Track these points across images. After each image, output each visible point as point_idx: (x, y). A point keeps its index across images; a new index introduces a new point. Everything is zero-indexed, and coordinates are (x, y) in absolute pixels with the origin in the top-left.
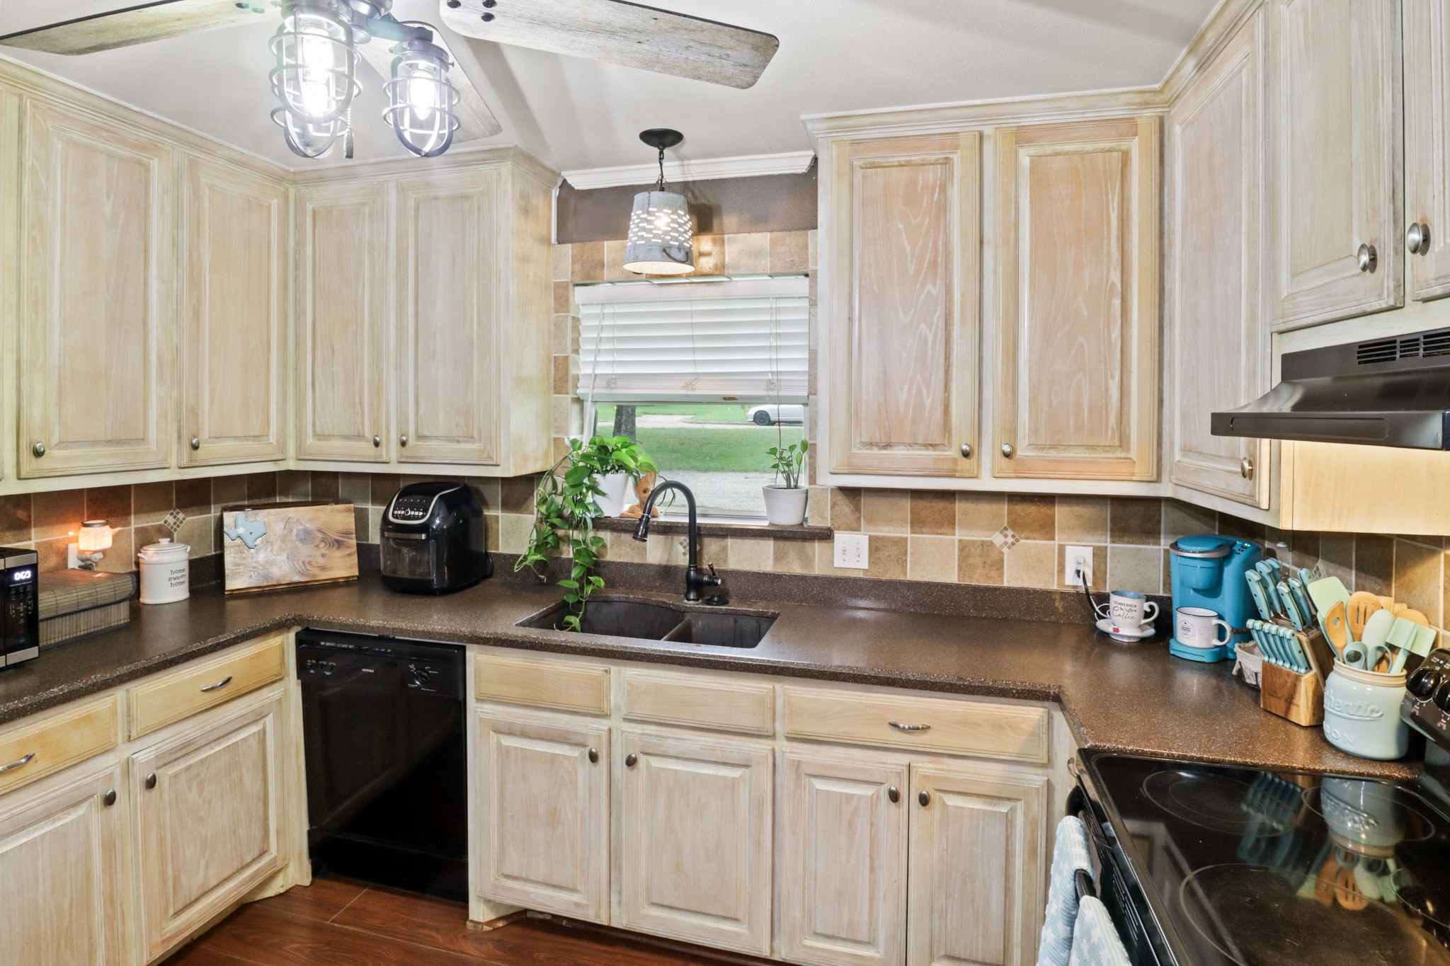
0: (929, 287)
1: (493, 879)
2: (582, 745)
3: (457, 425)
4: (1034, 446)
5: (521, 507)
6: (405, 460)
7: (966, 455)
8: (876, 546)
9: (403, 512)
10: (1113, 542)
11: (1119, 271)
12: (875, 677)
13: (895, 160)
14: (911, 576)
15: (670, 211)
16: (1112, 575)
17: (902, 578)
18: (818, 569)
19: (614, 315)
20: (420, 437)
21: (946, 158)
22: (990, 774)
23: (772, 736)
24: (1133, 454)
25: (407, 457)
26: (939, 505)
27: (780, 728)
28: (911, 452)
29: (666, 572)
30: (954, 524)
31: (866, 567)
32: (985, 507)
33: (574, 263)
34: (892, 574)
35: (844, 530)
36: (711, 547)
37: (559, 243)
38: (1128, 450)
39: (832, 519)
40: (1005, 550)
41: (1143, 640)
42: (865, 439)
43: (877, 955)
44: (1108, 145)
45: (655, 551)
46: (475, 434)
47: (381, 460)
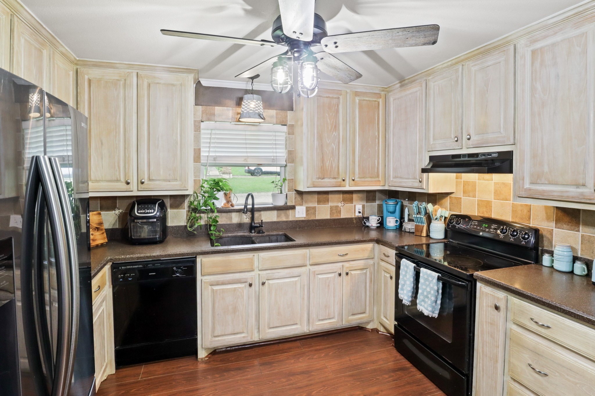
0: (334, 133)
1: (210, 339)
2: (246, 282)
3: (170, 175)
4: (359, 178)
5: (179, 207)
6: (143, 190)
7: (344, 180)
8: (308, 210)
9: (143, 211)
10: (366, 203)
11: (377, 132)
12: (335, 242)
13: (325, 95)
14: (318, 218)
15: (256, 101)
16: (366, 212)
17: (315, 219)
18: (291, 219)
19: (215, 134)
20: (150, 180)
21: (338, 97)
22: (361, 263)
24: (380, 179)
25: (144, 188)
26: (325, 196)
28: (329, 180)
29: (240, 226)
30: (329, 201)
31: (305, 216)
32: (337, 196)
33: (202, 113)
34: (312, 218)
35: (298, 205)
36: (256, 214)
37: (196, 105)
38: (379, 178)
39: (295, 202)
40: (342, 208)
41: (377, 227)
42: (317, 177)
43: (335, 321)
44: (375, 99)
45: (235, 219)
46: (178, 179)
47: (130, 190)
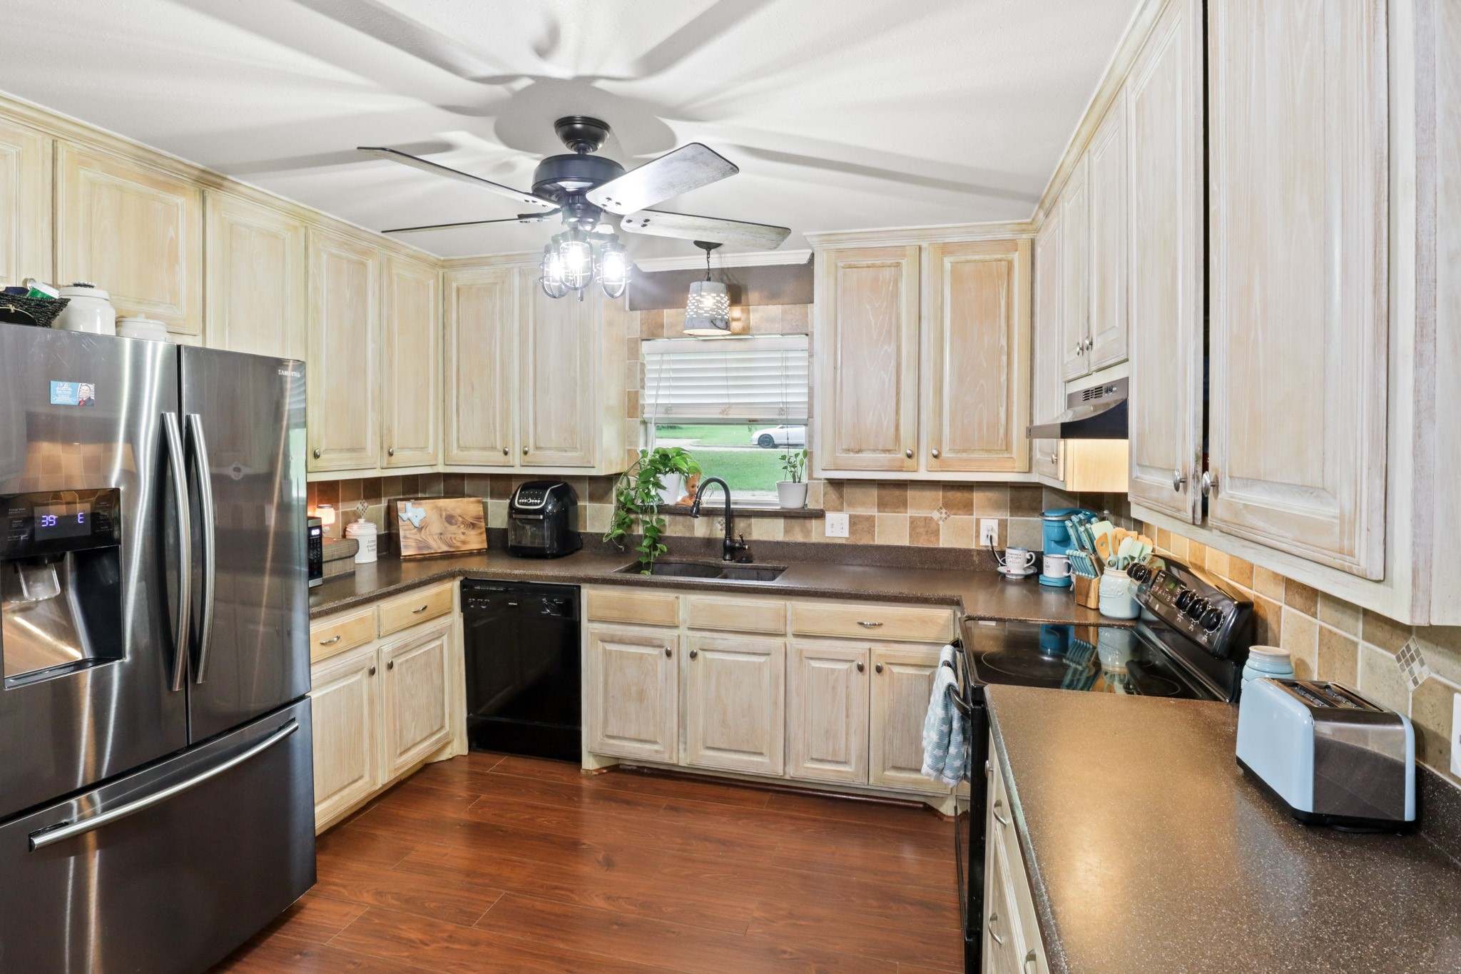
1: (599, 740)
2: (661, 646)
3: (565, 440)
4: (952, 450)
5: (603, 499)
6: (527, 464)
7: (909, 456)
8: (854, 521)
9: (526, 501)
10: (1011, 516)
11: (1006, 339)
13: (863, 263)
14: (878, 541)
15: (715, 295)
16: (1010, 538)
17: (871, 543)
18: (815, 538)
19: (669, 362)
20: (537, 448)
21: (898, 263)
22: (919, 652)
23: (784, 635)
24: (1014, 455)
25: (528, 462)
26: (897, 493)
27: (790, 630)
28: (874, 455)
29: (709, 542)
30: (907, 506)
31: (847, 536)
32: (928, 494)
33: (642, 324)
34: (865, 541)
35: (833, 511)
36: (740, 525)
37: (631, 310)
38: (1011, 453)
39: (824, 503)
40: (941, 523)
42: (844, 447)
43: (850, 770)
44: (999, 257)
45: (700, 528)
46: (578, 446)
47: (509, 465)
